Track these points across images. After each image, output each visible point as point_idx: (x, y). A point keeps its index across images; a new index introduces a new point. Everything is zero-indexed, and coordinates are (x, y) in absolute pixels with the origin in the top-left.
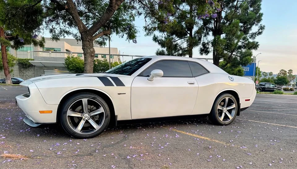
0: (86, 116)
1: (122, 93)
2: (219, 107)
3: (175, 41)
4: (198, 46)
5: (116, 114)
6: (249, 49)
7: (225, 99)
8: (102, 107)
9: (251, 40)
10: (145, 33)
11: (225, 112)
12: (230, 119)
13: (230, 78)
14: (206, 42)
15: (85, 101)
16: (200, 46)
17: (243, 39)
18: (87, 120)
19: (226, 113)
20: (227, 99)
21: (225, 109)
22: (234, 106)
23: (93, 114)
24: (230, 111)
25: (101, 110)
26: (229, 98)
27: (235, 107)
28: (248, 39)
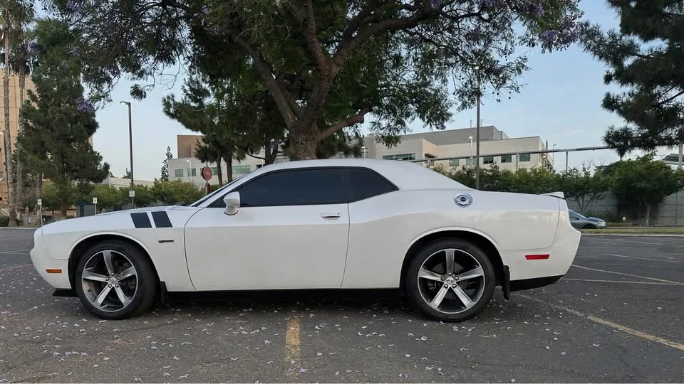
1: (167, 240)
2: (424, 274)
5: (161, 280)
7: (444, 252)
8: (133, 266)
11: (449, 286)
13: (458, 199)
15: (107, 254)
18: (113, 287)
19: (453, 289)
20: (449, 252)
21: (450, 279)
22: (478, 272)
25: (132, 271)
26: (456, 252)
27: (483, 274)
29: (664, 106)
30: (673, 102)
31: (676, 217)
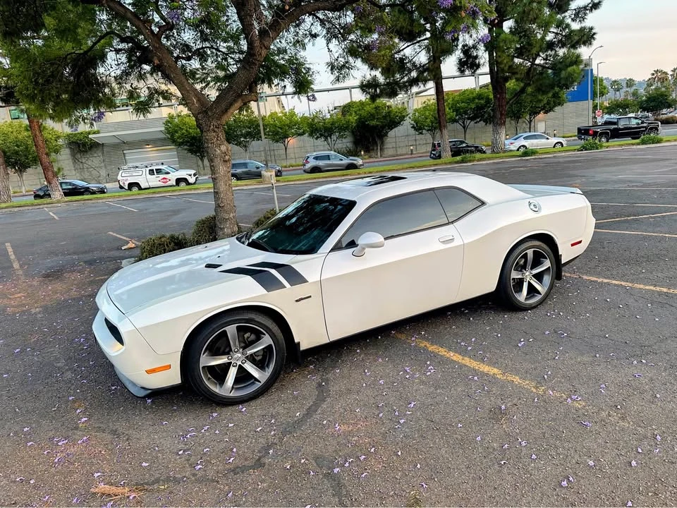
0: (238, 357)
1: (303, 297)
2: (515, 275)
3: (399, 51)
4: (454, 55)
5: (296, 341)
6: (574, 46)
7: (526, 253)
8: (267, 335)
9: (575, 26)
10: (332, 77)
11: (528, 279)
12: (540, 293)
13: (532, 207)
14: (470, 43)
15: (231, 330)
16: (458, 54)
17: (558, 27)
18: (240, 365)
19: (532, 282)
20: (530, 253)
21: (527, 273)
22: (547, 264)
23: (250, 352)
24: (539, 277)
25: (267, 340)
26: (534, 251)
27: (550, 265)
28: (568, 26)
29: (396, 56)
30: (402, 53)
31: (396, 147)
